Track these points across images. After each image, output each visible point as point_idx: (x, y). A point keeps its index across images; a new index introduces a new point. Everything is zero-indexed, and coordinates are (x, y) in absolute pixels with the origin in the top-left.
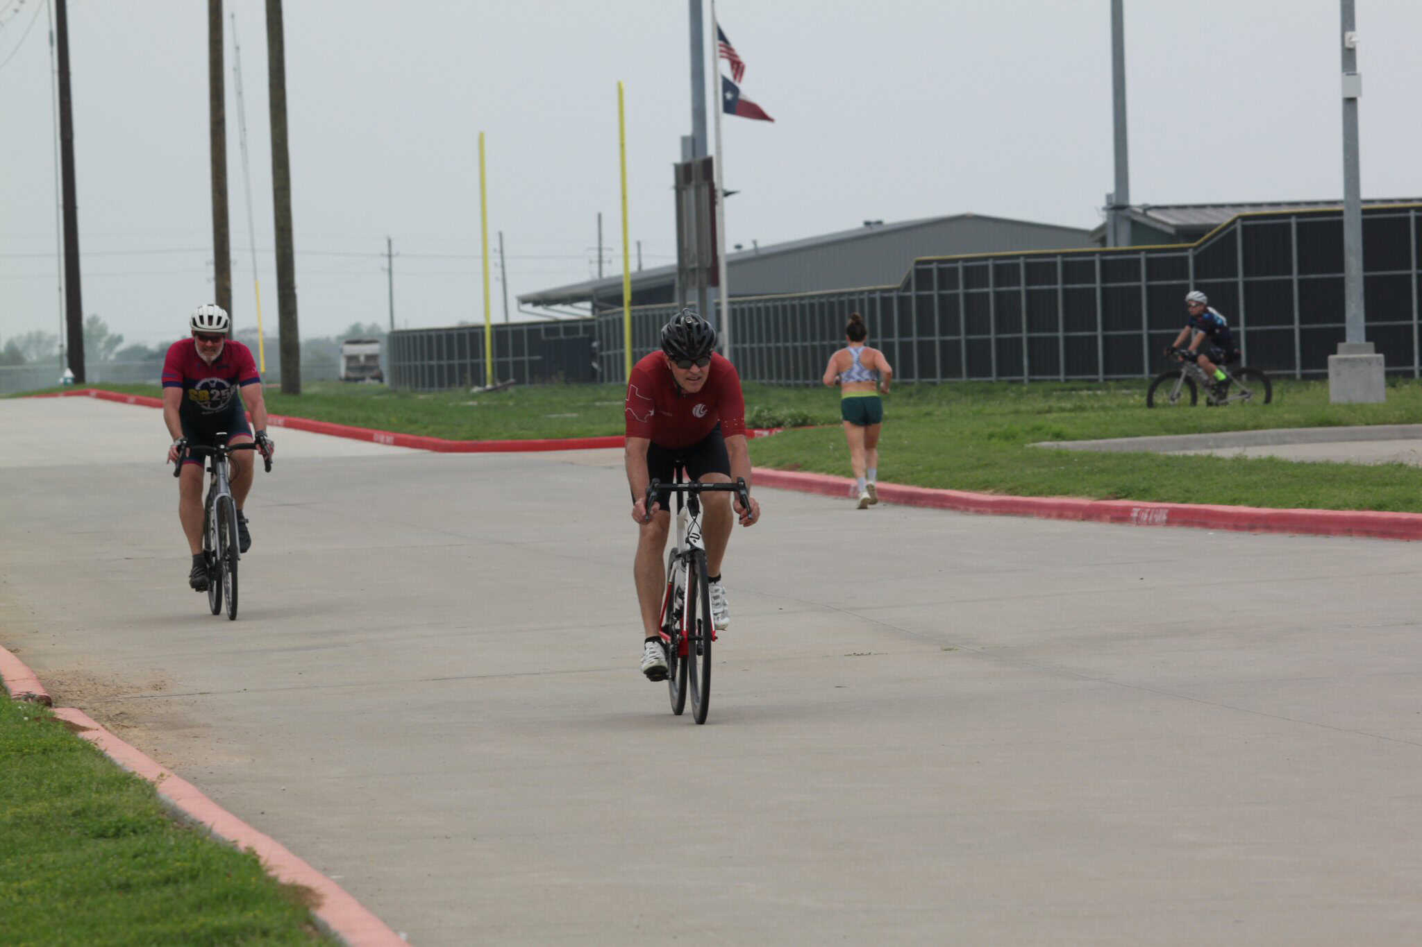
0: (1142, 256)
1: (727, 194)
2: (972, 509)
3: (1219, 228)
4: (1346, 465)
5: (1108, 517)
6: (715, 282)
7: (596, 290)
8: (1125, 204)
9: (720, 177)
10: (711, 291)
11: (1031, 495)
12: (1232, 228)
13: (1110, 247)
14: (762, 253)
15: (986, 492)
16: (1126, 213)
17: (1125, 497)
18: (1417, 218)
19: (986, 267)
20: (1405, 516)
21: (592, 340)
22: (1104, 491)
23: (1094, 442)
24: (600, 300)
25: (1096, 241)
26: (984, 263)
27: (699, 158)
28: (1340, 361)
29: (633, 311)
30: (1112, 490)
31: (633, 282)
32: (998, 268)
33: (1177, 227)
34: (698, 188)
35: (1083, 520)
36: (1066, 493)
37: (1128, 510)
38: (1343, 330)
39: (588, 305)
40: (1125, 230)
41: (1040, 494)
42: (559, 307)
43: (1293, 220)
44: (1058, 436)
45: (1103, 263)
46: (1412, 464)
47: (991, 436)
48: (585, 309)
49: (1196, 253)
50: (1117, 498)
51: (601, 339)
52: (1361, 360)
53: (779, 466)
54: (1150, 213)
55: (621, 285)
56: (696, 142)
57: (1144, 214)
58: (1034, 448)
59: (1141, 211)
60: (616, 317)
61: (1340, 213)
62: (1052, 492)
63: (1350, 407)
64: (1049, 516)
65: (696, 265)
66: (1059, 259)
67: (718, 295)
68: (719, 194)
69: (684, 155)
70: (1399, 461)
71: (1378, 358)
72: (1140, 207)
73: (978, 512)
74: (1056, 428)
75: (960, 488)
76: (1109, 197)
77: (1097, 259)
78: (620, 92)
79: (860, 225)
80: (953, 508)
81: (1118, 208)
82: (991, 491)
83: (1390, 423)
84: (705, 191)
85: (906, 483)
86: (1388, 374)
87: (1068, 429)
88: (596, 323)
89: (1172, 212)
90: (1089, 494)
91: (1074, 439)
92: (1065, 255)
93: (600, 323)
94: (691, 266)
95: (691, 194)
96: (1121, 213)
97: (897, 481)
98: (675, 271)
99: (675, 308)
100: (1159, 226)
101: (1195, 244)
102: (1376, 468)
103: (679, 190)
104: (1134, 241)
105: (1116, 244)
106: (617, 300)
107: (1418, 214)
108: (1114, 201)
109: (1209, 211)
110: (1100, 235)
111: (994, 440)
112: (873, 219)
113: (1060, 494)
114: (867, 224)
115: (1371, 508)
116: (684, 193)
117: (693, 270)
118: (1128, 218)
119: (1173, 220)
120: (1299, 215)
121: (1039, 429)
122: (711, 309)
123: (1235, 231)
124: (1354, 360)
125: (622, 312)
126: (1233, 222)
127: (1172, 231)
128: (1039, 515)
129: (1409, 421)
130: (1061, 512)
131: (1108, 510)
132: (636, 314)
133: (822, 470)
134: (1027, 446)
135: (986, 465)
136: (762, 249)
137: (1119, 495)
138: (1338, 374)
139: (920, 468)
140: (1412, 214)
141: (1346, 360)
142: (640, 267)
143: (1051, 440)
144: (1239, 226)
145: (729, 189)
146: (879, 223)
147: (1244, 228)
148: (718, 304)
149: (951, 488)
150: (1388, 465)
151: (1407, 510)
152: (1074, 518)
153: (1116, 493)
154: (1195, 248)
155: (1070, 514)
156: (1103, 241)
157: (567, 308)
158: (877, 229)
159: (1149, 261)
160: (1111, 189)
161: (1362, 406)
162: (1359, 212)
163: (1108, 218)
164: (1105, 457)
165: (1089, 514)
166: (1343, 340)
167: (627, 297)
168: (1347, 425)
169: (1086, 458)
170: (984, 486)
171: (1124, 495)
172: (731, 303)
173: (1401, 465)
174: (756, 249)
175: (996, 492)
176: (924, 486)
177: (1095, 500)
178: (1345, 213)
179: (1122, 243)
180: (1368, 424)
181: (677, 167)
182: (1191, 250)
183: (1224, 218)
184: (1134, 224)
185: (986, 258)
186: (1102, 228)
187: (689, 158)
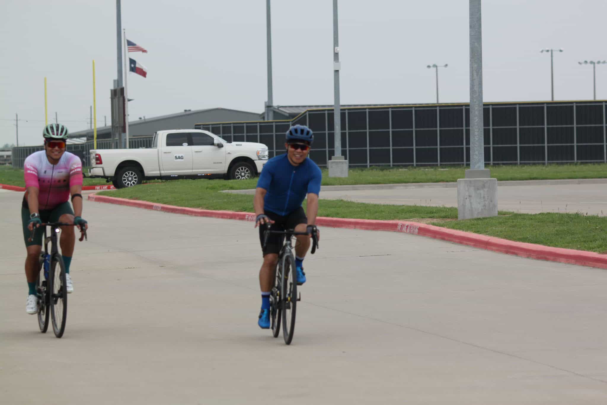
0: (274, 124)
1: (129, 100)
2: (193, 214)
3: (301, 114)
4: (324, 200)
5: (238, 218)
6: (124, 131)
7: (88, 133)
8: (272, 105)
9: (127, 93)
10: (123, 134)
11: (214, 209)
12: (305, 114)
13: (266, 121)
14: (146, 121)
15: (199, 208)
16: (272, 108)
17: (244, 211)
18: (369, 112)
19: (220, 127)
20: (335, 219)
21: (83, 151)
22: (238, 209)
23: (244, 190)
24: (89, 137)
25: (261, 118)
26: (219, 126)
27: (120, 87)
28: (332, 162)
29: (97, 141)
30: (240, 208)
31: (97, 131)
32: (224, 128)
33: (289, 113)
34: (118, 98)
35: (230, 219)
36: (225, 209)
37: (244, 215)
38: (334, 151)
39: (85, 139)
40: (271, 114)
41: (217, 209)
42: (75, 139)
43: (326, 112)
44: (232, 188)
45: (260, 126)
46: (345, 199)
47: (207, 188)
48: (83, 140)
49: (292, 123)
50: (241, 211)
51: (86, 150)
52: (340, 162)
53: (131, 198)
54: (280, 109)
55: (93, 132)
56: (119, 81)
57: (278, 109)
58: (221, 192)
59: (277, 108)
60: (92, 143)
61: (333, 110)
62: (221, 209)
63: (335, 179)
64: (218, 217)
65: (118, 125)
66: (245, 125)
67: (125, 136)
68: (126, 100)
69: (114, 86)
70: (341, 199)
71: (346, 162)
72: (277, 106)
73: (195, 216)
74: (231, 185)
75: (190, 207)
76: (266, 103)
77: (258, 125)
78: (93, 63)
79: (183, 111)
80: (187, 214)
81: (269, 107)
82: (201, 208)
83: (349, 185)
84: (121, 99)
85: (172, 205)
86: (350, 167)
87: (236, 186)
88: (85, 145)
89: (288, 108)
90: (233, 210)
91: (237, 189)
92: (247, 123)
93: (86, 145)
94: (116, 126)
95: (116, 100)
96: (270, 108)
97: (170, 204)
98: (111, 127)
99: (111, 140)
100: (283, 113)
101: (292, 120)
102: (333, 201)
103: (112, 99)
104: (274, 119)
105: (268, 119)
106: (92, 137)
107: (369, 110)
108: (267, 104)
109: (300, 108)
110: (262, 116)
111: (208, 190)
112: (187, 109)
113: (223, 209)
114: (185, 111)
115: (325, 216)
116: (114, 100)
117: (117, 127)
118: (272, 110)
119: (288, 111)
120: (328, 110)
121: (225, 185)
122: (123, 141)
123: (306, 115)
124: (337, 162)
125: (93, 142)
126: (305, 112)
127: (287, 115)
128: (215, 217)
129: (356, 183)
130: (223, 216)
131: (238, 215)
132: (99, 142)
133: (145, 200)
134: (219, 192)
135: (201, 199)
136: (148, 119)
137: (242, 210)
138: (332, 167)
139: (178, 199)
140: (367, 110)
141: (334, 162)
142: (106, 125)
143: (229, 190)
144: (307, 114)
145: (130, 98)
146: (190, 110)
147: (309, 114)
148: (126, 139)
149: (188, 207)
150: (337, 200)
151: (336, 217)
152: (227, 218)
153: (242, 209)
154: (292, 121)
155: (226, 217)
156: (264, 118)
157: (78, 140)
158: (188, 113)
159: (276, 126)
160: (266, 100)
161: (339, 178)
162: (339, 110)
163: (265, 109)
164: (242, 196)
165: (232, 217)
166: (334, 155)
167: (95, 136)
168: (334, 185)
169: (237, 195)
170: (198, 206)
171: (244, 210)
172: (129, 139)
173: (342, 200)
174: (145, 119)
175: (202, 209)
176: (178, 206)
177: (235, 212)
178: (335, 110)
179: (270, 119)
180: (341, 185)
181: (111, 90)
182: (291, 122)
183: (303, 111)
184: (274, 112)
185: (219, 124)
186: (263, 114)
187: (116, 87)
